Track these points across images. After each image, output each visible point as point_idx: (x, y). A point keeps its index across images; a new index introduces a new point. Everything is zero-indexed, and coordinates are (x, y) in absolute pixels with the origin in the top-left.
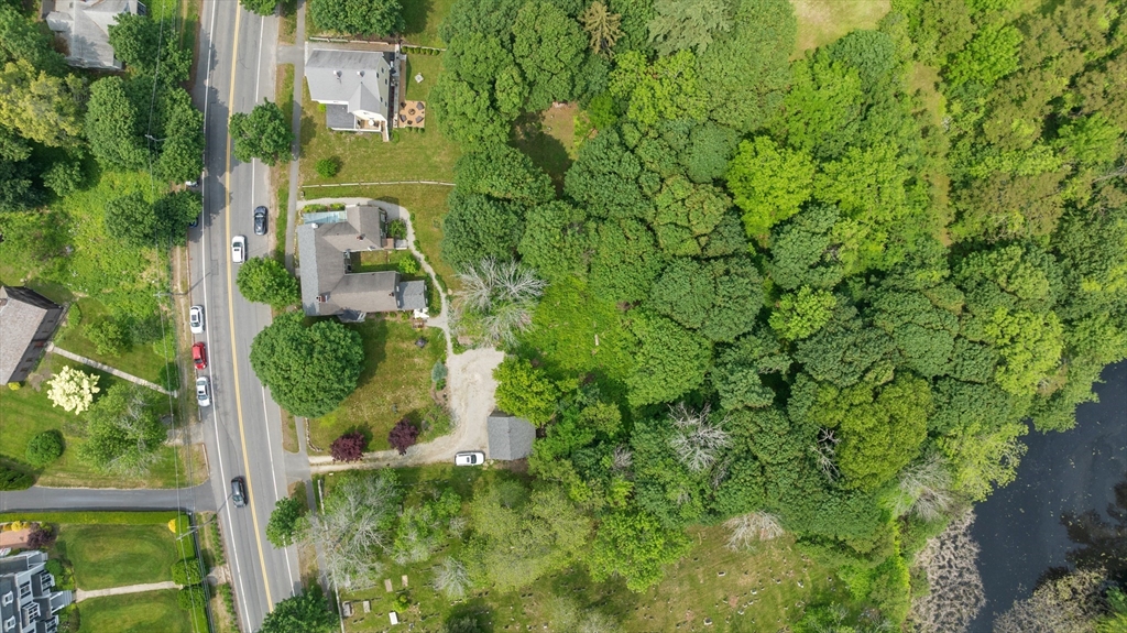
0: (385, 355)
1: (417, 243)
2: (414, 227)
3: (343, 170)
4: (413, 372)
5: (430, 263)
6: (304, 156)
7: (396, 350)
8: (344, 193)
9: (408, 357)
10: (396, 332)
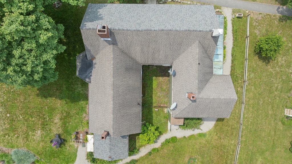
0: (46, 97)
1: (174, 139)
2: (191, 137)
3: (260, 63)
4: (24, 128)
5: (150, 153)
6: (281, 20)
7: (52, 110)
8: (236, 62)
9: (43, 124)
10: (73, 112)
